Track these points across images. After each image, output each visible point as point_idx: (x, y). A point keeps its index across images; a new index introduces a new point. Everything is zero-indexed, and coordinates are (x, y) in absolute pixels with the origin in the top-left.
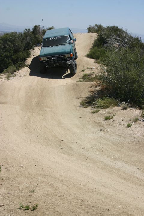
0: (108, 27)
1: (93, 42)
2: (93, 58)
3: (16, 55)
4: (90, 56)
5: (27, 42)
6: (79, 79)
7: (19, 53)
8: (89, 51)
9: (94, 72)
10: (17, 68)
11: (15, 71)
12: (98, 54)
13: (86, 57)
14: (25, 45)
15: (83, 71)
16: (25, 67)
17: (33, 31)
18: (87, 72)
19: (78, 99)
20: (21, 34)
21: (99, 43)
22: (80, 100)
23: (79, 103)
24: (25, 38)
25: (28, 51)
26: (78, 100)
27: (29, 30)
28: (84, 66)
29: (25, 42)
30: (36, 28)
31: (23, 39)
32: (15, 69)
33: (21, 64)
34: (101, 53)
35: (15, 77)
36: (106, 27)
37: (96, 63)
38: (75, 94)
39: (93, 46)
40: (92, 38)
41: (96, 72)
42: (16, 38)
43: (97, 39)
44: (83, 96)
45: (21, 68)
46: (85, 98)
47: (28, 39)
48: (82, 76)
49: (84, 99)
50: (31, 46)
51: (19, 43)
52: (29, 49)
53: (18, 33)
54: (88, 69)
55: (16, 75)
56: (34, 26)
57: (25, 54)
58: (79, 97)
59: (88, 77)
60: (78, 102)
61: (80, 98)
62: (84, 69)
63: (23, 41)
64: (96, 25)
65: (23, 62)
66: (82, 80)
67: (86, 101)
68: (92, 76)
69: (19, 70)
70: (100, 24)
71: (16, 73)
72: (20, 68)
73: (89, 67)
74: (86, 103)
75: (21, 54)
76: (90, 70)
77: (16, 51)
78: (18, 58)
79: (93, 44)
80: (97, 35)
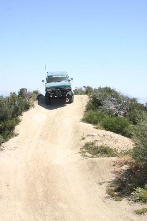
0: (100, 88)
1: (86, 104)
2: (91, 123)
3: (3, 123)
4: (87, 120)
5: (16, 107)
6: (81, 149)
7: (7, 120)
8: (83, 114)
9: (97, 140)
10: (4, 138)
11: (3, 143)
12: (96, 118)
13: (82, 121)
14: (13, 110)
15: (83, 139)
16: (14, 136)
17: (19, 95)
18: (89, 140)
19: (101, 184)
20: (8, 99)
21: (93, 106)
22: (104, 186)
23: (104, 191)
24: (13, 102)
25: (17, 117)
26: (102, 186)
27: (15, 93)
28: (84, 133)
29: (13, 107)
30: (23, 91)
31: (11, 104)
32: (2, 139)
33: (9, 133)
34: (98, 116)
35: (3, 150)
36: (97, 88)
37: (97, 128)
38: (94, 177)
39: (86, 109)
40: (83, 101)
41: (99, 139)
42: (2, 103)
43: (88, 101)
44: (107, 180)
45: (10, 138)
46: (109, 182)
47: (16, 103)
48: (84, 145)
49: (109, 184)
50: (21, 111)
51: (7, 108)
52: (17, 116)
53: (4, 97)
54: (89, 136)
55: (4, 147)
56: (20, 89)
57: (14, 121)
58: (101, 182)
59: (91, 146)
60: (102, 191)
61: (103, 183)
62: (84, 136)
63: (11, 106)
64: (84, 87)
65: (12, 131)
66: (84, 150)
67: (114, 188)
68: (96, 145)
69: (7, 140)
70: (88, 86)
71: (3, 144)
72: (8, 138)
73: (89, 134)
74: (116, 191)
75: (9, 121)
76: (91, 137)
77: (3, 118)
78: (5, 126)
79: (86, 106)
80: (88, 97)
